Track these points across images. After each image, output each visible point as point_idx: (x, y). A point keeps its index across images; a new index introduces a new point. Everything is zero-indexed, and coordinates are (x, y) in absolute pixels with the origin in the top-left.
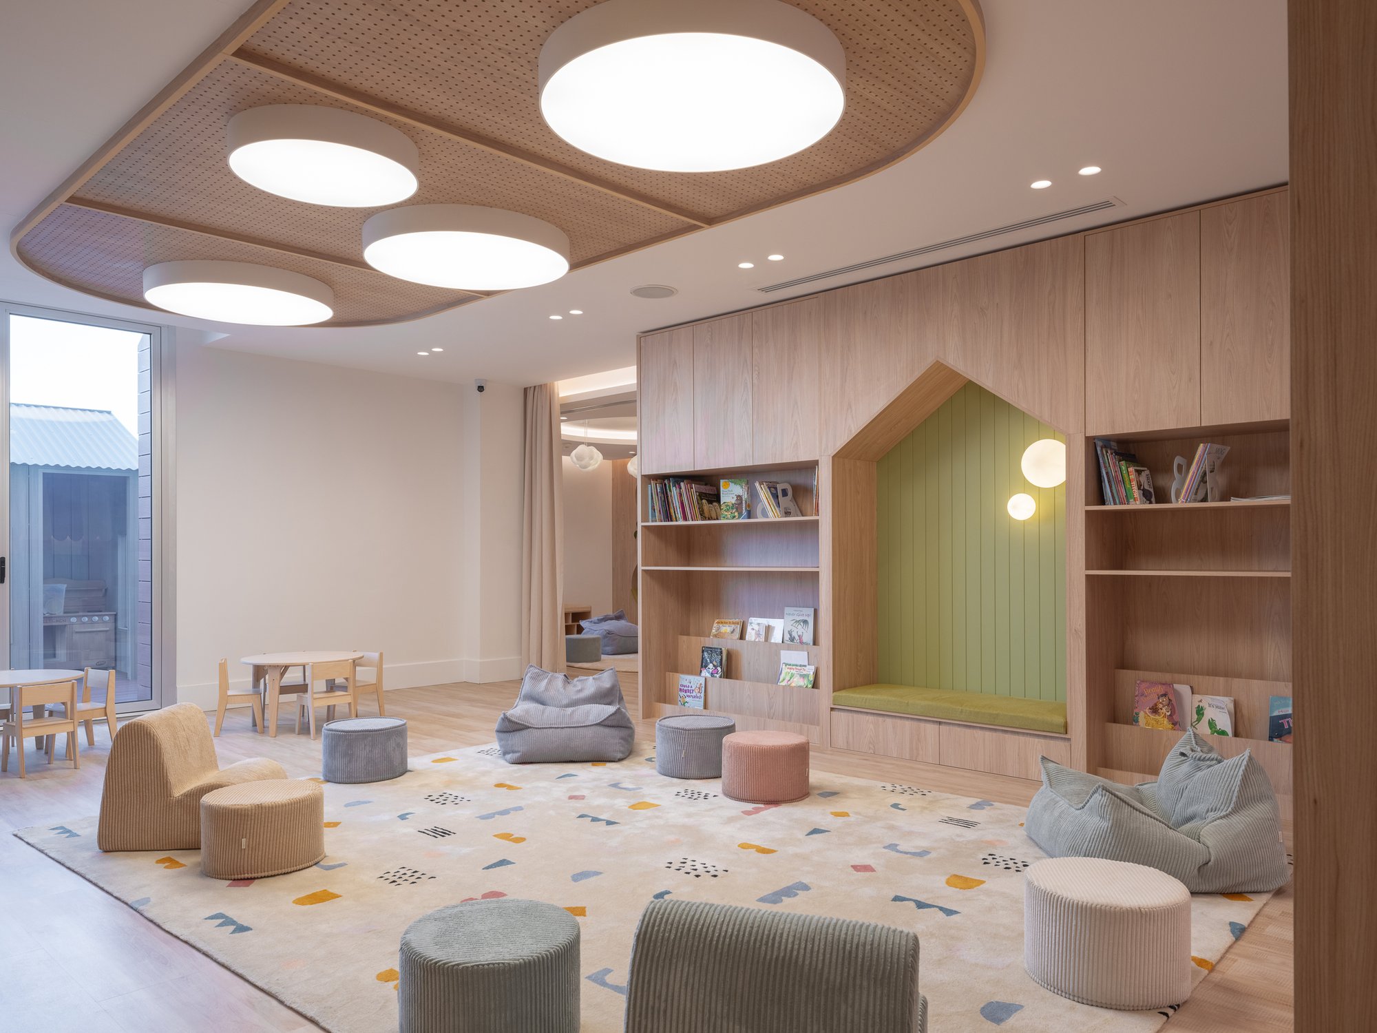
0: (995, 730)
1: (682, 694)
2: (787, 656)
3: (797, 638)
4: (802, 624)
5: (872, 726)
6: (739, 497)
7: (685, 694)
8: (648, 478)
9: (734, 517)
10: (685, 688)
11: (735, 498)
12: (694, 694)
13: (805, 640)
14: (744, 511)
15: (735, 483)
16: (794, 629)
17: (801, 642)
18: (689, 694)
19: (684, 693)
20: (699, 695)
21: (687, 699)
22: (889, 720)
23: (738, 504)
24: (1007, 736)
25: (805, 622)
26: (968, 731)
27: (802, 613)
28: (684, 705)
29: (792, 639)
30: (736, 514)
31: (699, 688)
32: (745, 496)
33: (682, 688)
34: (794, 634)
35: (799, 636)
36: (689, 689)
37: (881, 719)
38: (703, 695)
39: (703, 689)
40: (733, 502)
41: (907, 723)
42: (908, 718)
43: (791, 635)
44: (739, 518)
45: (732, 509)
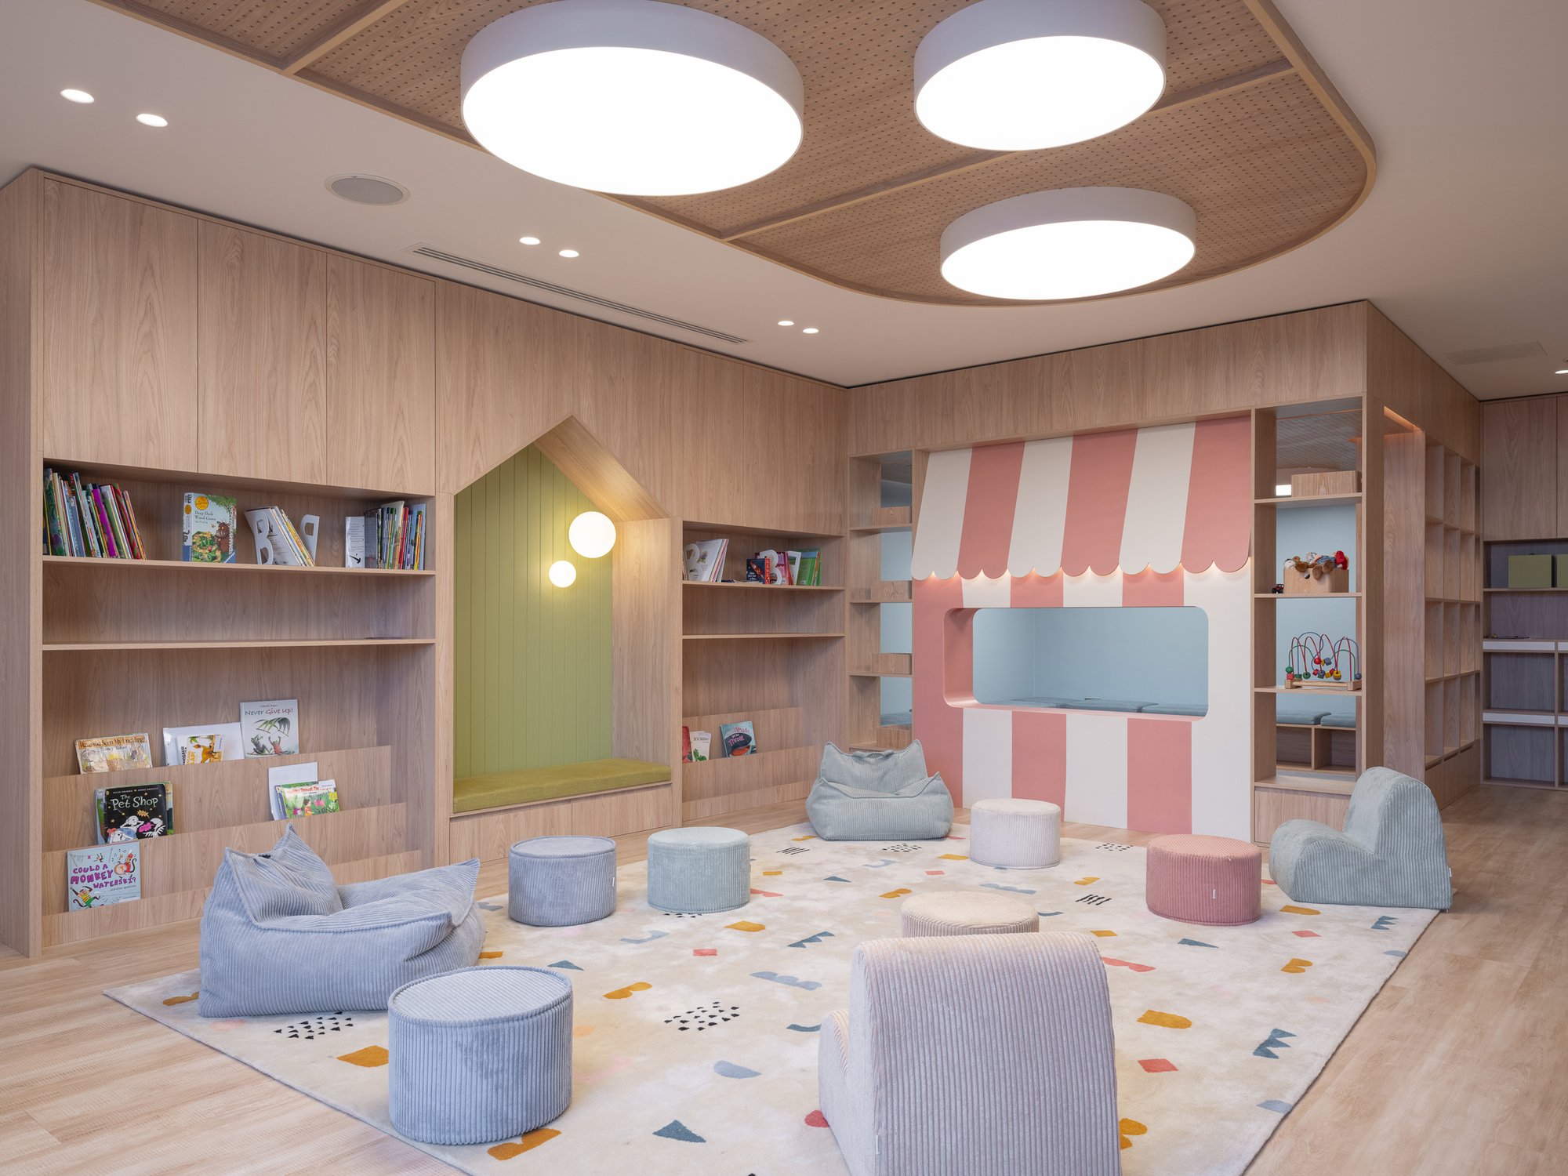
0: (616, 793)
1: (78, 887)
2: (278, 775)
3: (269, 746)
4: (277, 724)
5: (502, 826)
6: (223, 526)
7: (91, 885)
8: (50, 465)
9: (214, 558)
10: (89, 873)
11: (217, 528)
12: (114, 877)
13: (284, 747)
14: (231, 550)
15: (218, 503)
16: (261, 733)
17: (278, 752)
18: (100, 881)
19: (86, 883)
20: (127, 876)
21: (96, 892)
22: (521, 813)
23: (222, 538)
24: (628, 795)
25: (284, 721)
26: (597, 801)
27: (275, 709)
28: (88, 905)
29: (260, 750)
30: (218, 554)
31: (127, 864)
32: (233, 527)
33: (79, 875)
34: (262, 742)
35: (273, 744)
36: (101, 871)
37: (512, 815)
38: (136, 874)
39: (137, 864)
40: (214, 533)
41: (541, 810)
42: (537, 805)
43: (257, 744)
44: (223, 560)
45: (212, 545)
